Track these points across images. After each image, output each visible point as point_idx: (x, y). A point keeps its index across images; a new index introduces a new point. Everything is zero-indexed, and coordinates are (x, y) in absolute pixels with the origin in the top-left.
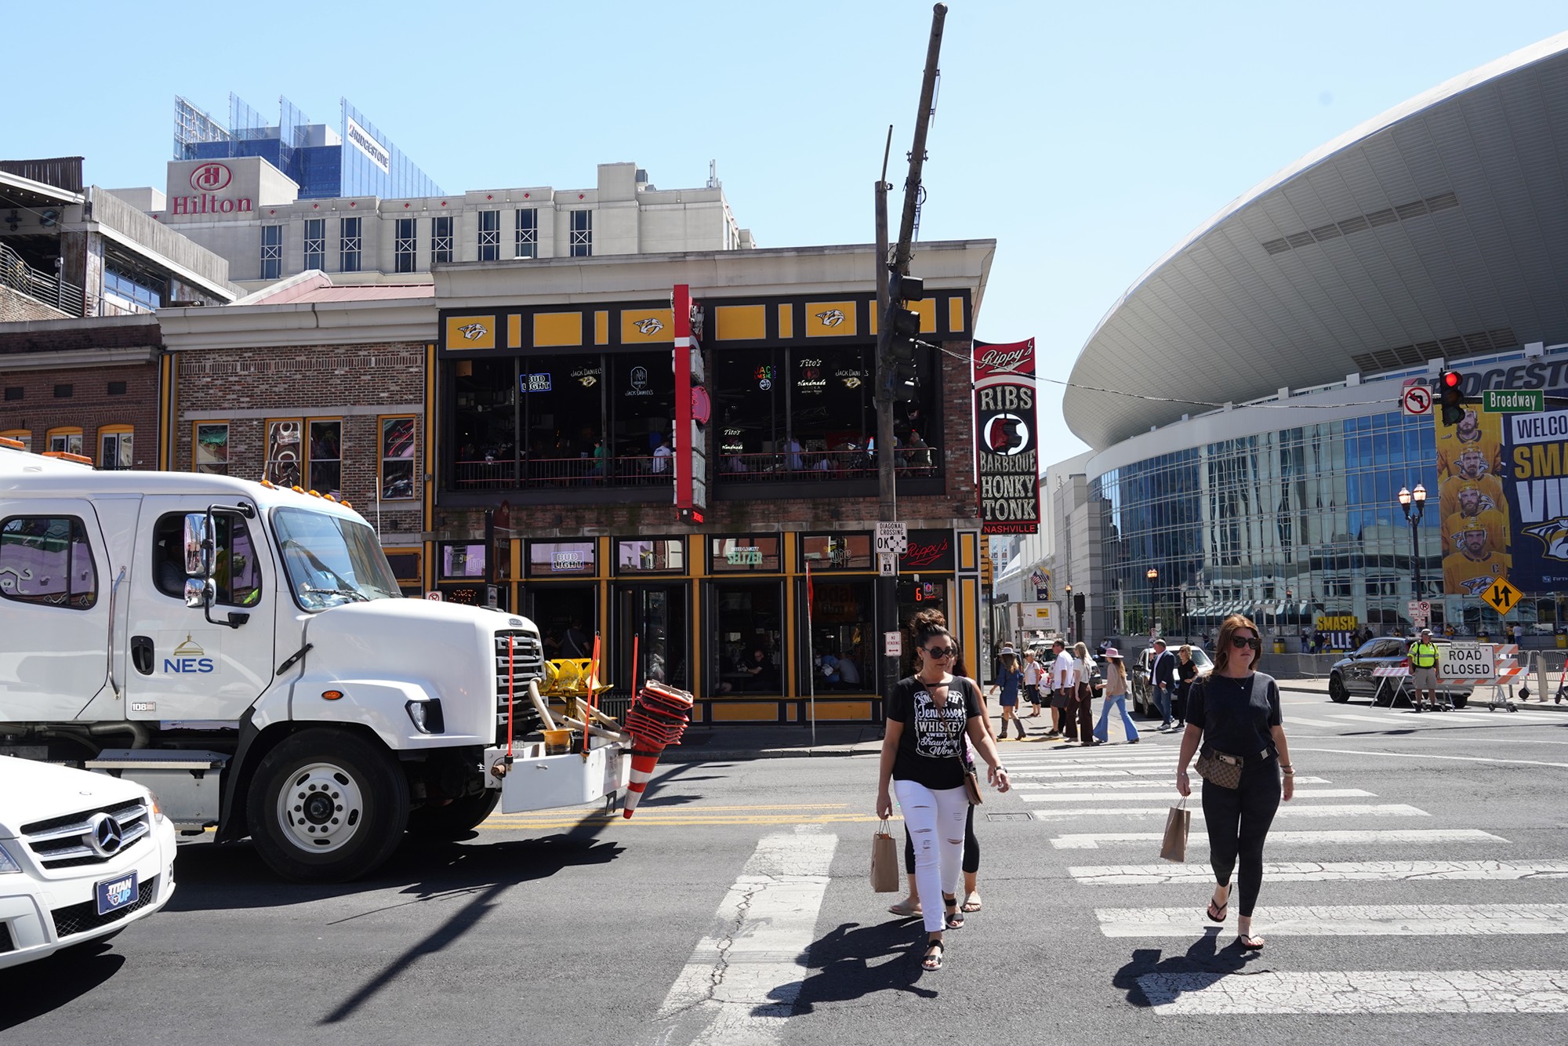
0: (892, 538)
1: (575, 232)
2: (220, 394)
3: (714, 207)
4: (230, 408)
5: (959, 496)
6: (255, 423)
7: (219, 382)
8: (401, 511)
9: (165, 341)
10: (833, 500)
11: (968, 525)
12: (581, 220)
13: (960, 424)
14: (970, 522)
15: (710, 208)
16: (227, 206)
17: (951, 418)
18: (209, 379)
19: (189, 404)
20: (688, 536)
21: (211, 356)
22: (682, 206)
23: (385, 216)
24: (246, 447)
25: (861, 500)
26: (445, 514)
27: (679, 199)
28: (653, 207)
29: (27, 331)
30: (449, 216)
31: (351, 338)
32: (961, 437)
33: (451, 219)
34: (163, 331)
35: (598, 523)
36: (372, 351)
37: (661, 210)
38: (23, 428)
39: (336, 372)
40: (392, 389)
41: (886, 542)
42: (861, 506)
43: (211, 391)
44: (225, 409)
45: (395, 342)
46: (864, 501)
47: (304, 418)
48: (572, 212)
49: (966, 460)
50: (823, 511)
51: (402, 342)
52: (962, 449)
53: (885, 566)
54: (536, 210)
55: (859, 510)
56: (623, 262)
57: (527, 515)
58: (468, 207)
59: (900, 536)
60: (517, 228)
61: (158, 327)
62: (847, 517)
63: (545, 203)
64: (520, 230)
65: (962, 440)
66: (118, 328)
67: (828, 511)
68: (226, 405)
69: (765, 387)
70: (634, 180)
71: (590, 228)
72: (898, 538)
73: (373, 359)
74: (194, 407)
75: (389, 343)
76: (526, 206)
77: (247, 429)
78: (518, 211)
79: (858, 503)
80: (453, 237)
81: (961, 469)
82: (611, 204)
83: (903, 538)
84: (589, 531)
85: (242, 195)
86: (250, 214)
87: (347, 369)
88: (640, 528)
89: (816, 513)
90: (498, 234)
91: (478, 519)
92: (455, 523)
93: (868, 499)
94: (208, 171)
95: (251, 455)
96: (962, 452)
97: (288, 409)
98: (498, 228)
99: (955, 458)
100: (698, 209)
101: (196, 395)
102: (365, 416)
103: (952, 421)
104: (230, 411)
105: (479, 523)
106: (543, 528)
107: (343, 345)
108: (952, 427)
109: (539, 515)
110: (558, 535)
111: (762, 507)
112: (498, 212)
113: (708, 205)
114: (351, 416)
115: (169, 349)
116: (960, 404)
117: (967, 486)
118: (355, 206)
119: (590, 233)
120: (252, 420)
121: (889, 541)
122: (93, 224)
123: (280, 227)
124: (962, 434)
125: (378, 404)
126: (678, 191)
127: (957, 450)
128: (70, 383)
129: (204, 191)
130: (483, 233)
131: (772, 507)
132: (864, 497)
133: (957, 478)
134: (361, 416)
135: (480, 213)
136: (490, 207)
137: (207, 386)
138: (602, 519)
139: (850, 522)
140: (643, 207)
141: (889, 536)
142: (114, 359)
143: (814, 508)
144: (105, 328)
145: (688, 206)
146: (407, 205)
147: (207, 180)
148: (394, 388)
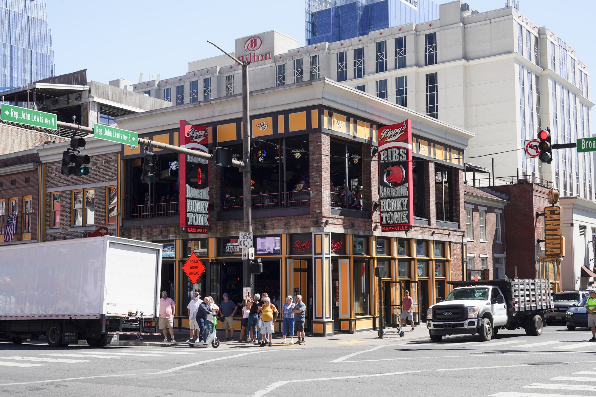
0: (246, 240)
1: (427, 46)
2: (58, 180)
3: (508, 19)
4: (61, 186)
5: (315, 216)
6: (68, 192)
7: (57, 175)
8: (112, 229)
9: (41, 159)
10: (262, 219)
11: (318, 230)
12: (431, 39)
13: (316, 177)
14: (319, 229)
15: (506, 20)
16: (260, 57)
17: (313, 174)
18: (54, 174)
19: (49, 185)
20: (208, 238)
21: (54, 164)
22: (489, 21)
23: (332, 52)
24: (65, 203)
25: (274, 219)
26: (124, 230)
27: (488, 17)
28: (472, 25)
29: (4, 158)
30: (362, 47)
31: (96, 153)
32: (317, 184)
33: (363, 48)
34: (40, 155)
35: (175, 233)
36: (103, 158)
37: (477, 26)
38: (3, 199)
39: (92, 168)
40: (110, 174)
41: (244, 243)
42: (274, 222)
43: (55, 179)
44: (59, 187)
45: (110, 153)
46: (275, 219)
47: (83, 189)
48: (426, 35)
49: (319, 196)
50: (259, 225)
51: (113, 153)
52: (317, 190)
53: (244, 254)
54: (405, 37)
55: (273, 224)
57: (151, 230)
58: (371, 41)
59: (250, 239)
60: (396, 49)
61: (37, 154)
62: (269, 227)
63: (410, 33)
64: (397, 50)
65: (317, 185)
66: (28, 155)
67: (261, 225)
68: (60, 185)
69: (261, 161)
70: (459, 11)
71: (436, 43)
72: (249, 240)
73: (104, 161)
74: (51, 186)
75: (109, 154)
76: (400, 35)
77: (66, 195)
78: (395, 39)
79: (273, 220)
80: (365, 59)
81: (316, 201)
82: (447, 27)
83: (251, 240)
84: (172, 237)
85: (267, 51)
86: (271, 60)
87: (96, 166)
88: (190, 235)
89: (256, 226)
90: (386, 54)
91: (134, 232)
92: (127, 234)
93: (277, 218)
94: (252, 41)
95: (67, 206)
96: (317, 192)
97: (77, 186)
98: (386, 51)
99: (314, 195)
100: (498, 21)
101: (51, 181)
102: (101, 187)
103: (313, 175)
104: (61, 187)
105: (135, 234)
106: (156, 236)
107: (94, 156)
108: (313, 179)
109: (155, 230)
110: (161, 239)
111: (235, 224)
112: (386, 41)
113: (504, 18)
114: (97, 187)
115: (43, 162)
116: (317, 166)
117: (319, 210)
118: (316, 49)
119: (436, 46)
120: (67, 191)
121: (245, 242)
122: (92, 98)
123: (284, 65)
124: (317, 182)
125: (105, 181)
126: (487, 13)
127: (315, 191)
128: (15, 179)
129: (250, 52)
130: (378, 54)
131: (239, 223)
132: (275, 217)
133: (315, 206)
134: (100, 187)
135: (377, 43)
136: (381, 39)
137: (54, 177)
138: (176, 231)
139: (269, 230)
140: (466, 26)
141: (245, 240)
142: (24, 168)
143: (255, 224)
144: (25, 155)
145: (492, 21)
146: (341, 44)
147: (252, 46)
148: (111, 174)
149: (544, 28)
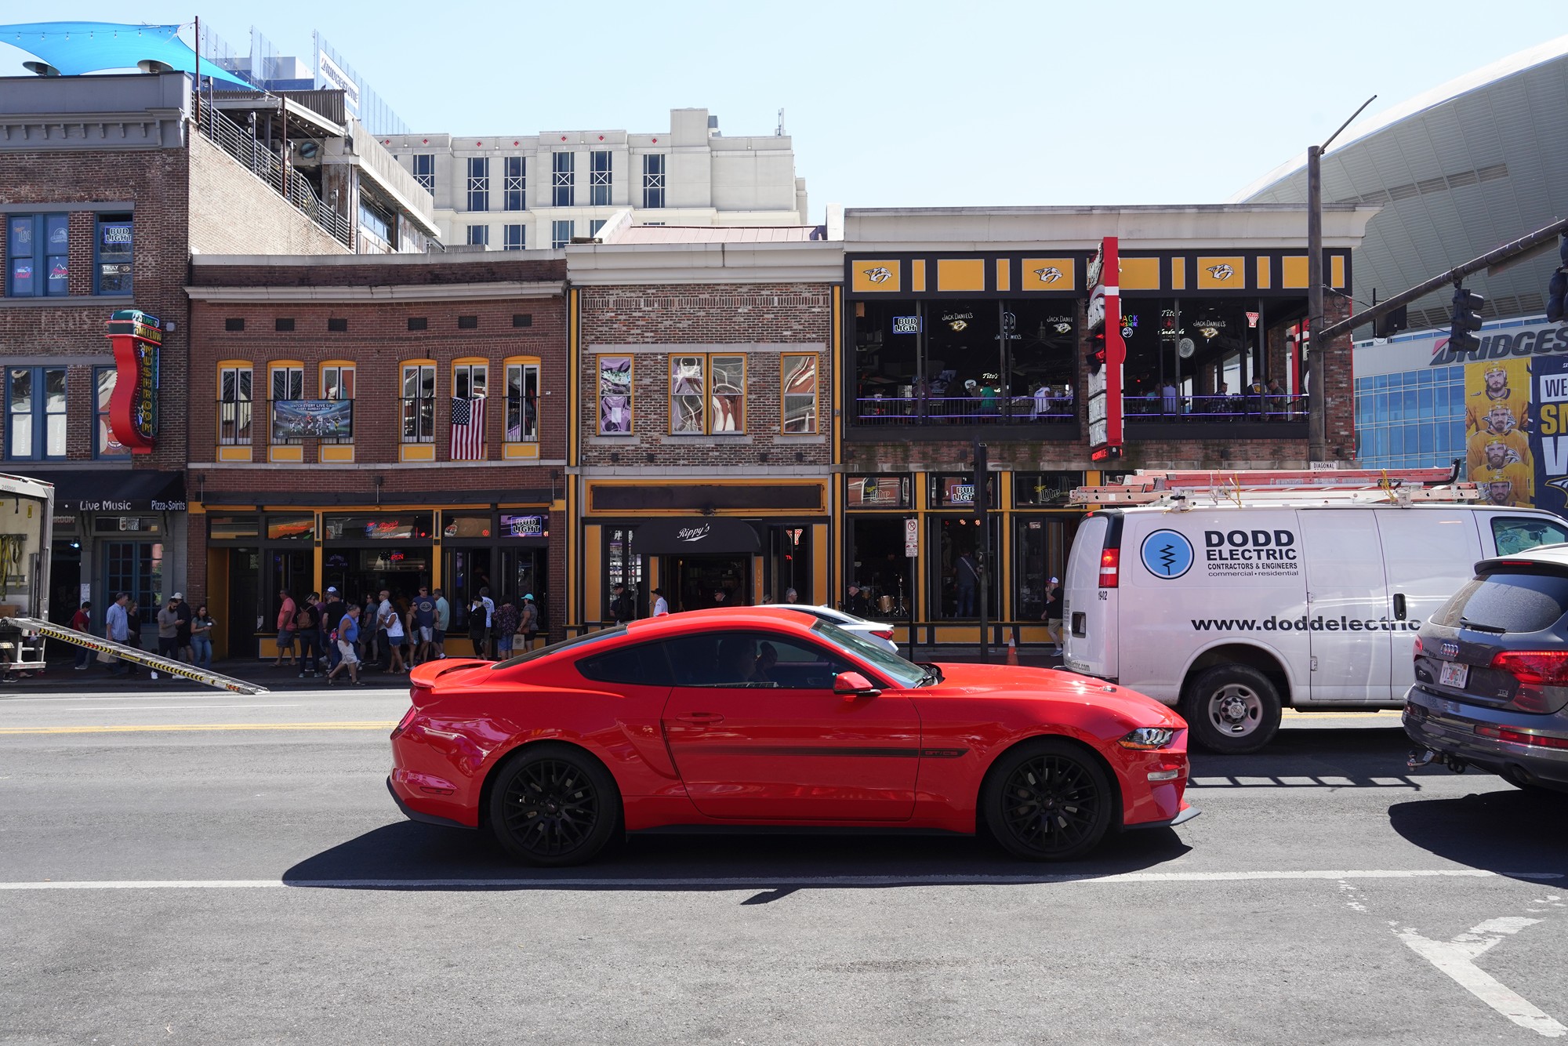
1: (648, 175)
2: (625, 328)
3: (785, 156)
4: (634, 343)
5: (1339, 440)
6: (660, 357)
7: (623, 317)
8: (806, 445)
9: (570, 276)
10: (1222, 441)
11: (1348, 466)
12: (654, 164)
13: (1340, 373)
14: (1351, 464)
15: (781, 156)
17: (1332, 367)
18: (613, 314)
19: (593, 337)
20: (1086, 472)
21: (615, 292)
22: (753, 153)
23: (457, 154)
24: (651, 380)
25: (1249, 441)
26: (854, 448)
27: (749, 146)
28: (724, 153)
29: (428, 263)
30: (521, 156)
31: (756, 278)
32: (1340, 385)
33: (524, 159)
34: (569, 266)
35: (1002, 458)
36: (774, 291)
37: (732, 156)
38: (428, 358)
39: (740, 311)
40: (795, 327)
42: (1248, 447)
43: (615, 326)
44: (630, 343)
45: (797, 283)
46: (1251, 443)
47: (708, 354)
48: (645, 156)
49: (1346, 406)
50: (1213, 451)
51: (804, 283)
52: (1341, 397)
54: (610, 153)
55: (1246, 451)
56: (1033, 213)
57: (933, 450)
58: (543, 147)
60: (592, 169)
61: (564, 262)
62: (1235, 457)
63: (619, 146)
64: (595, 173)
65: (1342, 388)
66: (522, 262)
67: (1218, 451)
68: (630, 339)
69: (1128, 335)
70: (707, 126)
71: (663, 172)
73: (776, 298)
74: (598, 340)
75: (792, 284)
76: (601, 148)
77: (652, 363)
78: (592, 153)
79: (1246, 445)
80: (526, 177)
81: (1340, 415)
82: (684, 149)
84: (993, 466)
87: (750, 307)
88: (1041, 464)
89: (1206, 453)
90: (572, 175)
91: (886, 453)
92: (864, 456)
93: (1255, 441)
95: (656, 388)
96: (1342, 400)
97: (692, 345)
98: (572, 170)
99: (1336, 405)
100: (769, 156)
101: (600, 329)
102: (769, 353)
103: (1332, 370)
104: (635, 345)
105: (886, 457)
106: (949, 463)
107: (746, 284)
108: (1332, 376)
109: (945, 450)
110: (963, 469)
111: (1155, 446)
112: (573, 154)
113: (778, 152)
114: (755, 353)
115: (573, 284)
116: (1341, 355)
117: (1345, 430)
118: (428, 143)
119: (663, 177)
120: (657, 354)
122: (353, 157)
124: (1341, 383)
125: (781, 342)
126: (749, 138)
127: (1336, 397)
128: (474, 314)
130: (558, 173)
131: (1165, 446)
132: (1252, 438)
133: (1337, 424)
134: (764, 353)
135: (555, 154)
136: (565, 148)
137: (611, 321)
138: (1005, 455)
139: (1238, 462)
140: (714, 153)
142: (524, 292)
143: (1205, 449)
144: (508, 262)
145: (758, 153)
146: (479, 144)
148: (796, 327)
149: (803, 181)
